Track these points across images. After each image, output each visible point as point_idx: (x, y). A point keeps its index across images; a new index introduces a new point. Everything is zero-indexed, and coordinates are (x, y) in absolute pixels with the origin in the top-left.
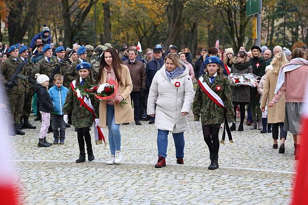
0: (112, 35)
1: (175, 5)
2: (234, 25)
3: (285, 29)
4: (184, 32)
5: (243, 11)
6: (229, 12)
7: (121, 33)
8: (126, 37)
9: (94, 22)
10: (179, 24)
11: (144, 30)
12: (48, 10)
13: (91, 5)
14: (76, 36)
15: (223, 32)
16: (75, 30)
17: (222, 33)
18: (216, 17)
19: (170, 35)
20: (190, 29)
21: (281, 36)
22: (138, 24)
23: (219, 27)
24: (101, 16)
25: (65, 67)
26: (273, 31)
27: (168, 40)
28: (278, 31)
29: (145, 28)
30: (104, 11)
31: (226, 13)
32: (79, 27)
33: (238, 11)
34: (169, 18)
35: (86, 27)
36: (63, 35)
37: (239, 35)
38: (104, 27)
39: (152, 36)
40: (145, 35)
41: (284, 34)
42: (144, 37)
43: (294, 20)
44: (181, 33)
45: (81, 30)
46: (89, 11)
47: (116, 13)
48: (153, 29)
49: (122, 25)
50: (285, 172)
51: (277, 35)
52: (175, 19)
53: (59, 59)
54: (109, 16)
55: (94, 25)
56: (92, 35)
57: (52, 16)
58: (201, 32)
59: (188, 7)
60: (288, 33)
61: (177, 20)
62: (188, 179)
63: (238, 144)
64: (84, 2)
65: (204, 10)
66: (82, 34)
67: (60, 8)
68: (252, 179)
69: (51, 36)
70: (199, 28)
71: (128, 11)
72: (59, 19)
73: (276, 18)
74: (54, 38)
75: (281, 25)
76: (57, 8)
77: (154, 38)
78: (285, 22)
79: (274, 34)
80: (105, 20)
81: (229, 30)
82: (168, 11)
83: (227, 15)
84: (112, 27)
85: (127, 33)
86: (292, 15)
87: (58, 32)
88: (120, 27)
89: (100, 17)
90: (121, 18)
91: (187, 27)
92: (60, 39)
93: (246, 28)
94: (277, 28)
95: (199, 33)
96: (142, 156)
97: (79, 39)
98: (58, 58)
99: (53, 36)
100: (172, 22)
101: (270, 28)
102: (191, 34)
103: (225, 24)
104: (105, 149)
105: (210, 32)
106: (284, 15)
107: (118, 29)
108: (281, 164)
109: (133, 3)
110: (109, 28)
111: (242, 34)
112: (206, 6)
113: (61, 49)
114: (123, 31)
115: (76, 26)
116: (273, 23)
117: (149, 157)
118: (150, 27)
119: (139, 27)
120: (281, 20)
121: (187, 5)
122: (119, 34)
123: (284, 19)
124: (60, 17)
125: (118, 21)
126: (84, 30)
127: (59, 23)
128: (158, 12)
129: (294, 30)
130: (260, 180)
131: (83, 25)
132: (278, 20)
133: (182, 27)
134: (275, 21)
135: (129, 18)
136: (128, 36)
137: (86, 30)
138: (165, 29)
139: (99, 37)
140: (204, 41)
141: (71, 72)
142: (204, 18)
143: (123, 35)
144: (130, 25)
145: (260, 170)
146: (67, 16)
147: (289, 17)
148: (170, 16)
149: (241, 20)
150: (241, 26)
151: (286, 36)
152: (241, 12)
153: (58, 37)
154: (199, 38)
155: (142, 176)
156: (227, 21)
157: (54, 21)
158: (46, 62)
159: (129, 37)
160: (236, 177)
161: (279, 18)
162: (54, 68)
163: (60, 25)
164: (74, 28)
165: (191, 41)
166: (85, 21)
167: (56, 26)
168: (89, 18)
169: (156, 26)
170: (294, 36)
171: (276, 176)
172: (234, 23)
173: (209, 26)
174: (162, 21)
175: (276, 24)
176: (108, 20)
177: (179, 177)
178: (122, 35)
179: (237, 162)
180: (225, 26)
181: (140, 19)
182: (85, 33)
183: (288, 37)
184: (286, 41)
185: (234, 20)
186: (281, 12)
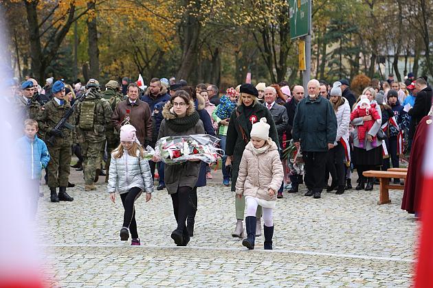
0: (100, 66)
1: (189, 23)
3: (341, 57)
6: (264, 33)
8: (120, 68)
9: (74, 48)
10: (195, 50)
11: (145, 58)
13: (70, 23)
14: (49, 67)
15: (256, 62)
17: (254, 63)
18: (246, 40)
19: (183, 66)
20: (210, 57)
21: (335, 67)
23: (250, 55)
24: (84, 38)
25: (35, 110)
26: (324, 60)
27: (181, 72)
28: (331, 61)
29: (147, 55)
30: (89, 31)
31: (261, 35)
32: (53, 55)
33: (277, 33)
34: (182, 41)
35: (62, 53)
36: (30, 65)
37: (278, 66)
38: (89, 54)
39: (156, 66)
40: (147, 65)
41: (341, 64)
42: (146, 68)
43: (353, 45)
44: (198, 62)
45: (56, 59)
46: (68, 31)
47: (105, 35)
49: (113, 51)
50: (350, 256)
51: (330, 65)
52: (189, 43)
53: (27, 99)
54: (97, 39)
55: (74, 51)
56: (71, 66)
58: (226, 61)
59: (208, 27)
60: (345, 63)
61: (192, 44)
62: (215, 268)
65: (230, 31)
66: (57, 64)
67: (24, 27)
68: (305, 266)
70: (223, 55)
71: (123, 32)
72: (24, 43)
73: (329, 42)
75: (336, 51)
76: (20, 28)
78: (341, 48)
79: (327, 65)
80: (91, 44)
81: (265, 59)
82: (179, 31)
83: (262, 38)
84: (100, 55)
85: (122, 63)
86: (350, 37)
87: (22, 62)
88: (111, 53)
89: (82, 40)
90: (114, 42)
91: (206, 54)
93: (289, 56)
94: (330, 56)
95: (222, 63)
97: (53, 72)
98: (24, 97)
99: (15, 67)
100: (185, 47)
101: (321, 56)
102: (212, 64)
103: (259, 50)
105: (238, 62)
106: (340, 38)
107: (109, 57)
108: (344, 244)
110: (96, 55)
111: (284, 64)
112: (233, 25)
113: (27, 85)
114: (115, 60)
115: (48, 52)
116: (325, 49)
119: (139, 54)
120: (336, 45)
121: (206, 23)
122: (110, 64)
123: (339, 43)
124: (25, 40)
125: (109, 45)
126: (59, 58)
127: (24, 49)
128: (166, 33)
129: (354, 58)
130: (316, 267)
131: (58, 51)
132: (331, 45)
133: (198, 54)
134: (327, 46)
135: (124, 43)
136: (123, 67)
137: (62, 59)
139: (81, 68)
140: (230, 74)
141: (43, 117)
142: (229, 41)
143: (117, 66)
144: (126, 51)
146: (35, 39)
147: (346, 40)
148: (183, 38)
149: (281, 45)
150: (281, 53)
151: (342, 67)
152: (281, 33)
153: (22, 68)
154: (222, 70)
156: (263, 46)
157: (16, 45)
159: (125, 68)
160: (282, 264)
161: (333, 42)
163: (24, 52)
165: (212, 74)
167: (19, 53)
168: (67, 41)
170: (353, 67)
171: (337, 261)
172: (272, 48)
173: (237, 52)
174: (172, 46)
175: (329, 50)
176: (95, 44)
177: (202, 265)
178: (114, 65)
179: (283, 243)
180: (260, 53)
181: (141, 44)
182: (61, 63)
183: (345, 68)
184: (343, 74)
185: (271, 45)
186: (335, 34)
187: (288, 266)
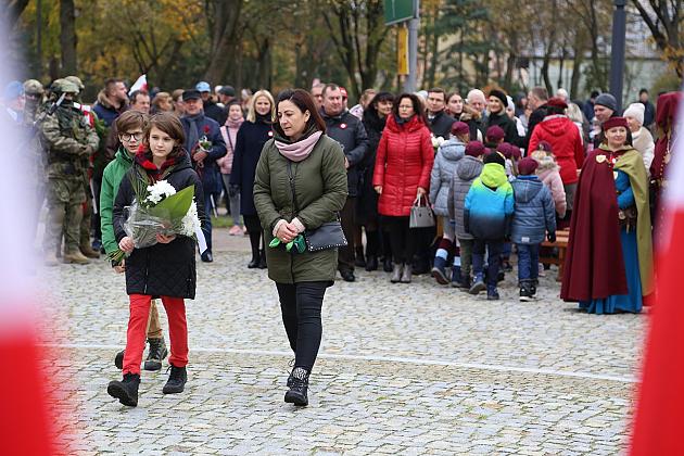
0: (79, 61)
2: (355, 47)
3: (461, 57)
4: (241, 59)
5: (374, 13)
6: (342, 15)
7: (100, 57)
8: (111, 66)
9: (36, 33)
10: (233, 40)
11: (152, 52)
15: (328, 62)
17: (324, 65)
18: (313, 27)
19: (213, 64)
20: (255, 52)
21: (452, 72)
22: (139, 39)
23: (318, 51)
24: (54, 18)
26: (435, 62)
27: (208, 74)
28: (445, 63)
29: (154, 47)
30: (61, 6)
31: (337, 18)
33: (362, 16)
34: (211, 26)
37: (364, 69)
38: (61, 42)
39: (169, 65)
41: (460, 69)
42: (153, 68)
43: (480, 38)
44: (237, 61)
46: (25, 4)
47: (88, 12)
48: (171, 49)
49: (100, 39)
50: (476, 365)
51: (445, 69)
52: (224, 27)
54: (73, 18)
55: (36, 37)
56: (30, 61)
58: (280, 60)
59: (253, 3)
60: (468, 66)
61: (228, 29)
62: (265, 383)
63: (371, 306)
65: (289, 10)
68: (408, 381)
70: (276, 51)
71: (117, 8)
73: (442, 33)
75: (454, 48)
77: (175, 72)
78: (462, 42)
79: (439, 68)
80: (64, 26)
81: (342, 57)
83: (338, 23)
84: (78, 45)
85: (114, 58)
86: (476, 27)
88: (97, 42)
89: (52, 20)
90: (101, 23)
91: (248, 47)
93: (380, 54)
94: (444, 55)
95: (275, 63)
100: (217, 34)
101: (430, 55)
102: (258, 64)
103: (333, 43)
104: (70, 316)
105: (301, 61)
106: (460, 26)
107: (93, 48)
108: (466, 348)
110: (71, 43)
111: (372, 66)
114: (103, 55)
116: (436, 44)
118: (167, 47)
119: (141, 44)
120: (453, 39)
122: (95, 60)
123: (458, 34)
125: (93, 29)
128: (186, 11)
129: (481, 60)
130: (425, 383)
132: (447, 39)
133: (237, 47)
134: (440, 40)
135: (117, 25)
136: (115, 64)
139: (48, 65)
140: (287, 79)
142: (286, 28)
143: (105, 63)
144: (121, 39)
145: (422, 362)
147: (469, 31)
148: (213, 21)
149: (369, 34)
150: (369, 48)
151: (463, 73)
152: (368, 16)
154: (274, 73)
156: (339, 38)
159: (118, 67)
160: (371, 378)
161: (449, 34)
165: (258, 78)
168: (25, 22)
169: (179, 43)
170: (480, 73)
171: (457, 374)
172: (354, 40)
173: (299, 45)
174: (195, 33)
175: (442, 45)
176: (70, 27)
177: (244, 379)
178: (101, 62)
179: (371, 345)
180: (335, 48)
181: (144, 28)
183: (467, 75)
184: (464, 84)
185: (353, 34)
186: (453, 20)
187: (381, 381)
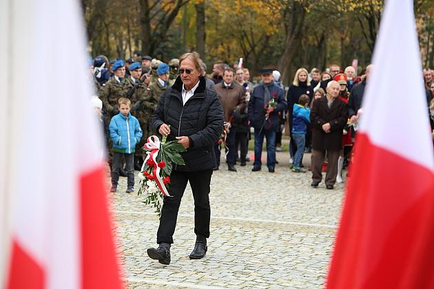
0: (207, 49)
1: (295, 9)
4: (307, 46)
6: (371, 20)
7: (220, 46)
8: (226, 51)
9: (183, 31)
10: (299, 36)
11: (251, 42)
12: (120, 12)
13: (179, 7)
14: (158, 49)
15: (363, 48)
16: (156, 41)
17: (361, 50)
18: (352, 26)
19: (286, 51)
20: (316, 43)
22: (244, 35)
23: (357, 41)
24: (193, 21)
25: (141, 90)
27: (283, 57)
29: (253, 39)
30: (198, 15)
31: (368, 21)
32: (162, 37)
34: (286, 27)
35: (171, 36)
36: (140, 46)
38: (197, 37)
39: (262, 50)
40: (253, 49)
42: (252, 53)
44: (304, 48)
45: (165, 41)
46: (176, 14)
47: (213, 19)
48: (264, 41)
49: (220, 35)
52: (294, 28)
53: (134, 80)
54: (204, 23)
55: (183, 34)
56: (179, 48)
57: (126, 21)
58: (332, 48)
59: (313, 13)
61: (296, 30)
62: (296, 240)
64: (170, 3)
65: (335, 17)
66: (165, 47)
67: (137, 9)
69: (124, 47)
70: (330, 42)
71: (231, 16)
72: (135, 25)
74: (128, 50)
76: (132, 10)
77: (266, 55)
80: (198, 28)
81: (370, 46)
82: (284, 17)
83: (368, 25)
84: (207, 39)
85: (228, 47)
87: (133, 43)
88: (219, 37)
89: (191, 23)
90: (221, 25)
91: (311, 39)
92: (135, 52)
95: (329, 49)
96: (238, 211)
97: (162, 54)
98: (132, 78)
99: (126, 48)
100: (289, 32)
102: (317, 50)
103: (364, 37)
105: (345, 48)
107: (216, 40)
109: (236, 5)
110: (202, 38)
112: (338, 11)
113: (136, 67)
114: (222, 44)
115: (157, 35)
117: (247, 212)
118: (260, 40)
119: (245, 39)
121: (311, 9)
122: (217, 48)
124: (137, 23)
125: (217, 29)
126: (168, 41)
127: (135, 30)
128: (271, 18)
131: (168, 34)
133: (304, 39)
135: (231, 27)
136: (229, 51)
137: (171, 42)
138: (280, 42)
140: (336, 60)
141: (148, 97)
142: (336, 28)
143: (223, 50)
144: (233, 35)
146: (145, 21)
148: (288, 24)
153: (133, 49)
154: (328, 56)
155: (236, 235)
156: (368, 33)
157: (128, 27)
158: (117, 83)
159: (231, 52)
162: (126, 91)
163: (136, 33)
164: (155, 38)
165: (317, 59)
166: (170, 28)
167: (131, 35)
168: (177, 24)
169: (268, 38)
173: (342, 39)
174: (277, 31)
176: (202, 28)
178: (220, 49)
180: (365, 39)
181: (246, 28)
182: (170, 46)
